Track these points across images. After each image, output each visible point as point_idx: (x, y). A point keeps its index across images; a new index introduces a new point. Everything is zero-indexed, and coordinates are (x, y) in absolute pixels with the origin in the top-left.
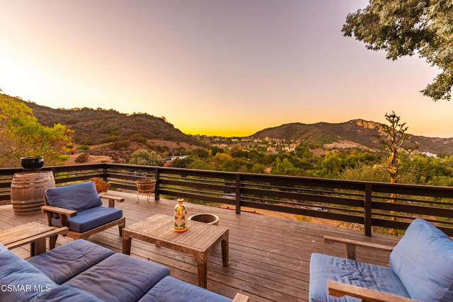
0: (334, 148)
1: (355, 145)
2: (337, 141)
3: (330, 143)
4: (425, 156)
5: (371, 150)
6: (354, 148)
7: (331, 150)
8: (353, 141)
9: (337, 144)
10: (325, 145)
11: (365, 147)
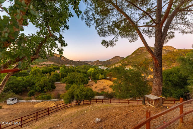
0: (44, 65)
1: (53, 63)
2: (45, 62)
3: (42, 62)
4: (73, 66)
5: (58, 65)
6: (52, 64)
7: (42, 65)
8: (52, 61)
9: (46, 63)
10: (39, 63)
11: (56, 64)
